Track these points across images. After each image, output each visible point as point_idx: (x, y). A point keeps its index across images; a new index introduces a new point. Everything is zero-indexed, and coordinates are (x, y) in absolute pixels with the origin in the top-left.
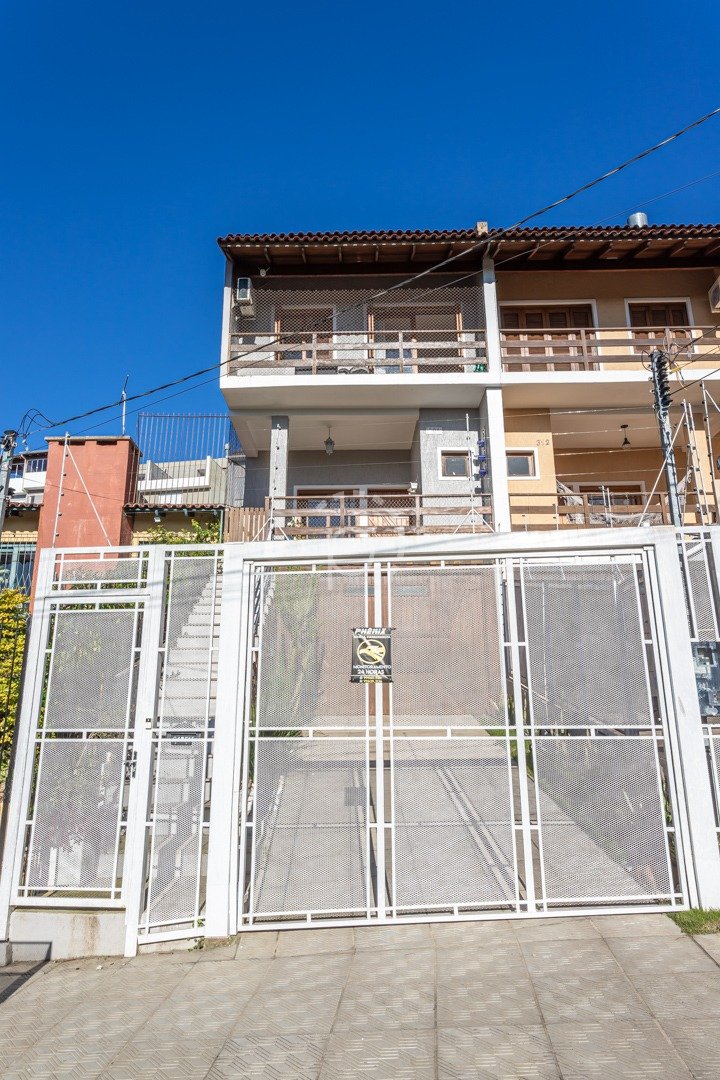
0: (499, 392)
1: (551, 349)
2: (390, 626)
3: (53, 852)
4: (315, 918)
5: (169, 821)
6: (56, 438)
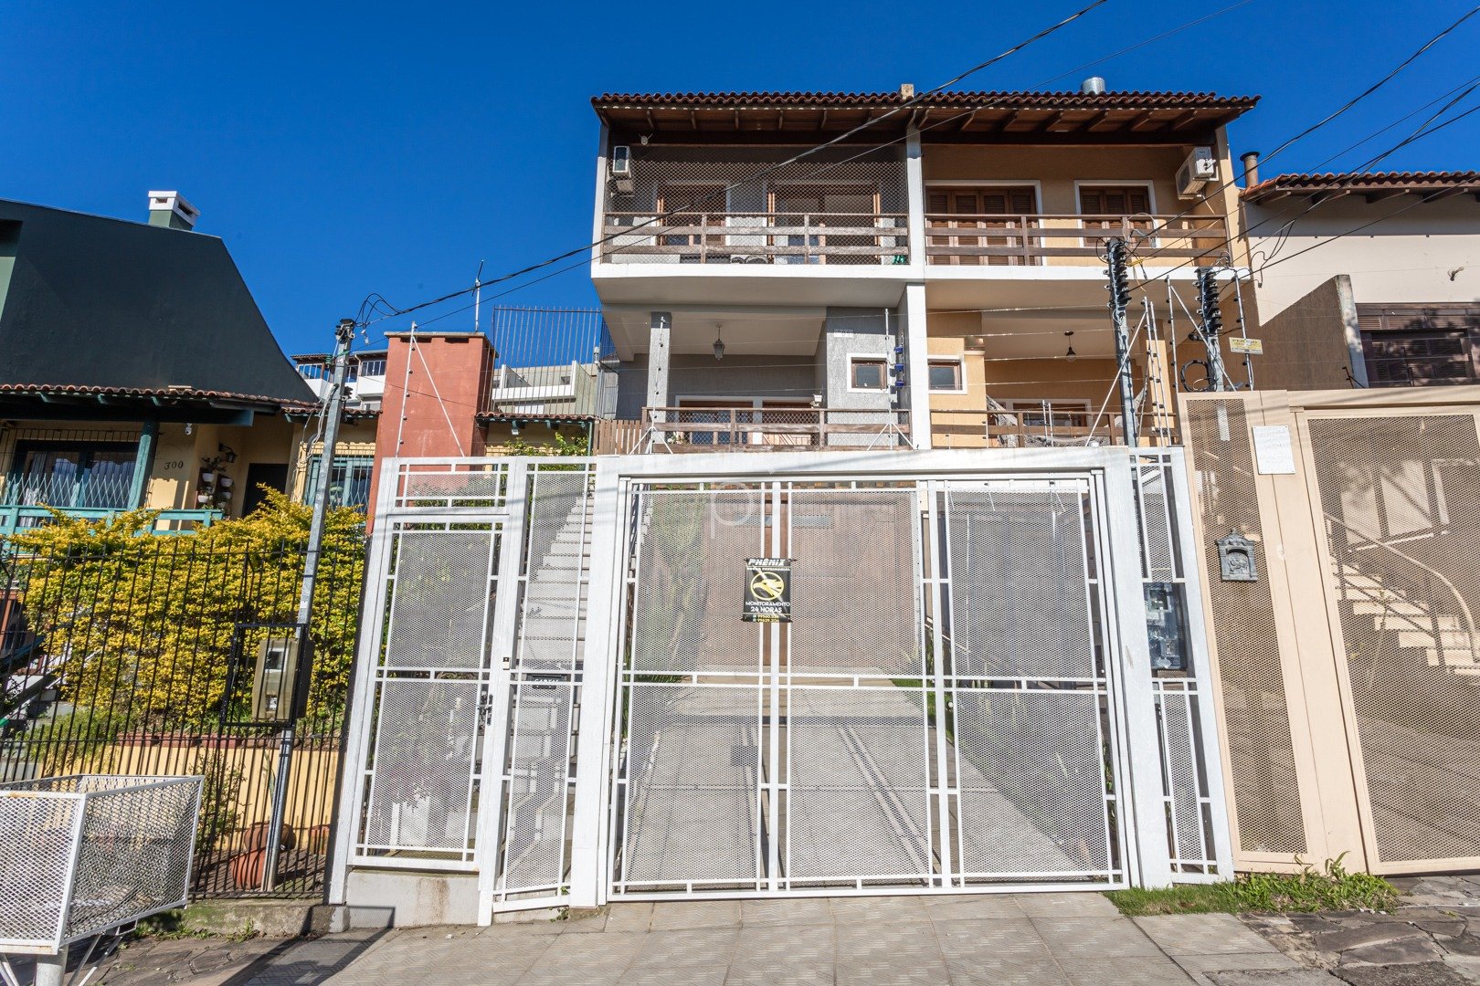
0: (922, 288)
1: (985, 238)
2: (790, 556)
3: (396, 807)
4: (696, 889)
5: (528, 778)
6: (400, 334)
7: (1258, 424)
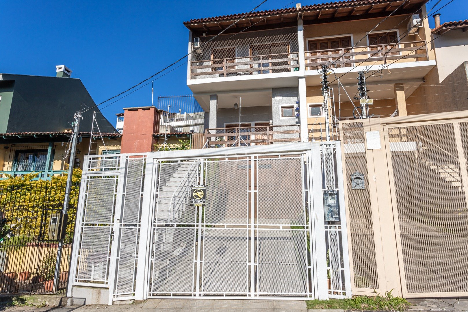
0: (304, 79)
1: (331, 58)
2: (206, 184)
3: (93, 267)
4: (174, 295)
6: (127, 108)
7: (368, 131)
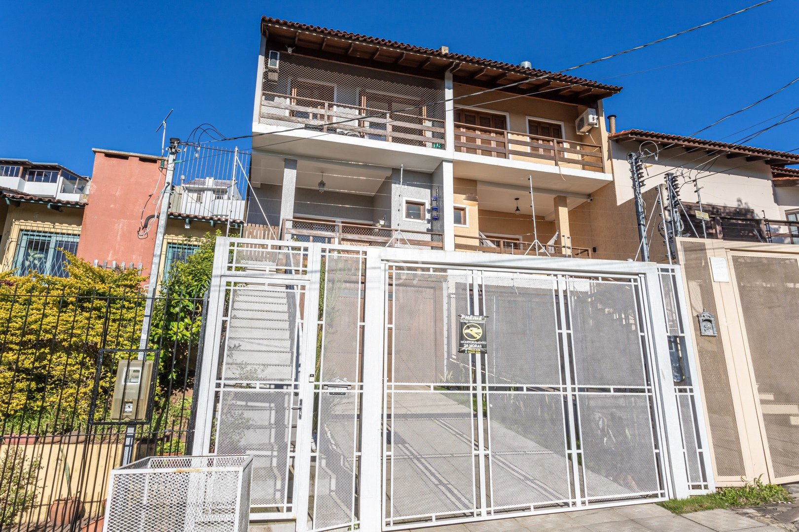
0: (451, 165)
1: (480, 140)
2: (485, 315)
4: (438, 519)
5: (272, 457)
6: (103, 150)
7: (712, 256)
